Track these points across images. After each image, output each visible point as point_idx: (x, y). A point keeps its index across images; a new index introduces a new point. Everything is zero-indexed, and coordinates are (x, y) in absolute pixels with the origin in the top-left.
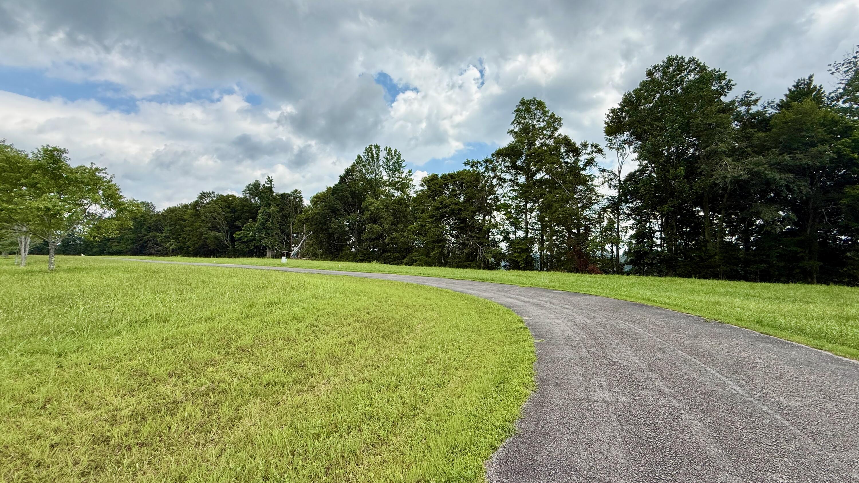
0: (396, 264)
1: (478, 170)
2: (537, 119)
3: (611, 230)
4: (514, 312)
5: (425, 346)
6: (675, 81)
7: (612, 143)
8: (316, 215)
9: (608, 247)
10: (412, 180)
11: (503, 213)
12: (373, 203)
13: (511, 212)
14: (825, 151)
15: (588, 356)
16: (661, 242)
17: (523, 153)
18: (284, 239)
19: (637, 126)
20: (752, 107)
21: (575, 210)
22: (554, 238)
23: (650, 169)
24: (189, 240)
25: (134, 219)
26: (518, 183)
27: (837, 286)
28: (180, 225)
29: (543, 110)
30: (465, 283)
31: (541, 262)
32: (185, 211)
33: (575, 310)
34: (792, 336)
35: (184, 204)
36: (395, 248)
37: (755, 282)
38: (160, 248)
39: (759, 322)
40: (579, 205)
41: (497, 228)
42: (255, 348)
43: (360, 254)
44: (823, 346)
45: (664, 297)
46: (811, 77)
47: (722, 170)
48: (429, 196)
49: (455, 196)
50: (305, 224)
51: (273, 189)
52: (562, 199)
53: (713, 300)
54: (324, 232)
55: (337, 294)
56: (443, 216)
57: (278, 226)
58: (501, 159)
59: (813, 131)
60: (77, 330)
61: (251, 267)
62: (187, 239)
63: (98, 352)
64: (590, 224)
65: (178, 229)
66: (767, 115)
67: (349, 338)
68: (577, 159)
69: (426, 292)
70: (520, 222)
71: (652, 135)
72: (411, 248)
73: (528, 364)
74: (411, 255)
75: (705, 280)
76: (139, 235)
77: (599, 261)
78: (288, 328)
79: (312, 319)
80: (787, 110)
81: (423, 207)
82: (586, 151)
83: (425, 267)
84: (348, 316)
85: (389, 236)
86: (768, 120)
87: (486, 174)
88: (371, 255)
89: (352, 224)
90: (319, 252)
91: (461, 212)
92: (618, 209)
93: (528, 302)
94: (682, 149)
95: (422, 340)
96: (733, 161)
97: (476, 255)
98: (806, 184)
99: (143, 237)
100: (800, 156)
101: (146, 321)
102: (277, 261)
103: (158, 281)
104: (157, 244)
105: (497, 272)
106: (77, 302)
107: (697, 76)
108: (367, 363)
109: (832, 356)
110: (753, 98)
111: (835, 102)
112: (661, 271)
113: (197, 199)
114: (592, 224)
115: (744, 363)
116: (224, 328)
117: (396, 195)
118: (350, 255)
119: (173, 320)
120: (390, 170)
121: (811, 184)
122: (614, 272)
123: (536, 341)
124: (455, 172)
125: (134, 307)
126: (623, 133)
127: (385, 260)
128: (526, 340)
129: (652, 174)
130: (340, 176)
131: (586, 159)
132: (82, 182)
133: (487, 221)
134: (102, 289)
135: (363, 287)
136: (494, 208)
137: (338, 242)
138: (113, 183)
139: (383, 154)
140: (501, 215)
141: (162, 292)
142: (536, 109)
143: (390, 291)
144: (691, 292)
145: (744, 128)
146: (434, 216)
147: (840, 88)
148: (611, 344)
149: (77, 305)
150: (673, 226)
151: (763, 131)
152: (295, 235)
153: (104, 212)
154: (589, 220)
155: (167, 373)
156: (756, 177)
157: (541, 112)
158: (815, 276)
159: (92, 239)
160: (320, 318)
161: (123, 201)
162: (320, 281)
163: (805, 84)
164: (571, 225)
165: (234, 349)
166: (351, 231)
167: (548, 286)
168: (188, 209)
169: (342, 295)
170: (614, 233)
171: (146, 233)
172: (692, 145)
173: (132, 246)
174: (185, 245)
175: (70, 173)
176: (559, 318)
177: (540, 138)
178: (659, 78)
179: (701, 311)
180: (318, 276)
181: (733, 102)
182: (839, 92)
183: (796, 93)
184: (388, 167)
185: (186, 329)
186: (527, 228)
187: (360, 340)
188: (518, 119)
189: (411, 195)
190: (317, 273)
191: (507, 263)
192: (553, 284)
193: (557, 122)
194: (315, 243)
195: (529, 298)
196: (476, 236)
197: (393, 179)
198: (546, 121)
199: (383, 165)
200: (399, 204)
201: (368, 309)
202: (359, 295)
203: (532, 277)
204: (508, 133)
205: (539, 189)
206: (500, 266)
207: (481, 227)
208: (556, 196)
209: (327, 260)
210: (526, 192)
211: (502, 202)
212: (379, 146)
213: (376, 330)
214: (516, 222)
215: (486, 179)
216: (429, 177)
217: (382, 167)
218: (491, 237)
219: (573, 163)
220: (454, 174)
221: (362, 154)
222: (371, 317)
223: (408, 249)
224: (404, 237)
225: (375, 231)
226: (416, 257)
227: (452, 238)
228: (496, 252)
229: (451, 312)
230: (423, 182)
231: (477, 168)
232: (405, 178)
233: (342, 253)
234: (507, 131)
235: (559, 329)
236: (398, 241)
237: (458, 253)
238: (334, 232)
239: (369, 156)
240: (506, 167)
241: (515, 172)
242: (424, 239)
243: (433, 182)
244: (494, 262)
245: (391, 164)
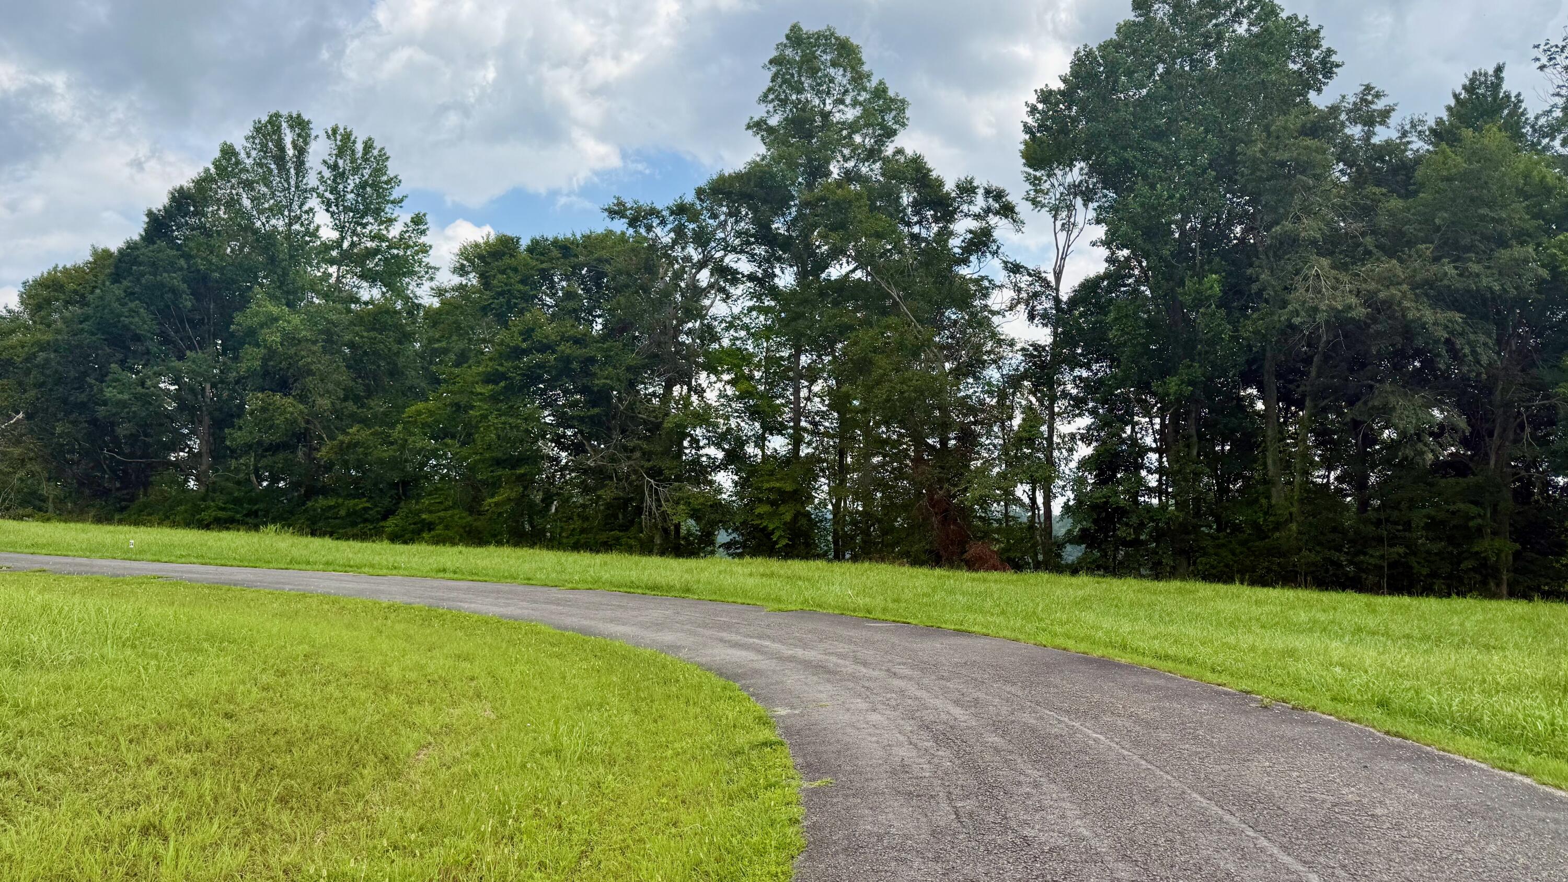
0: (355, 537)
1: (651, 235)
2: (836, 94)
3: (1030, 444)
4: (745, 694)
5: (437, 825)
6: (1202, 35)
7: (1042, 191)
8: (42, 349)
9: (1021, 491)
10: (425, 249)
11: (726, 377)
12: (276, 320)
13: (752, 377)
14: (1526, 261)
15: (954, 825)
16: (1160, 481)
17: (792, 198)
19: (1107, 148)
20: (1378, 129)
21: (935, 379)
22: (876, 460)
23: (1137, 272)
26: (775, 288)
27: (1549, 604)
29: (853, 68)
30: (598, 599)
31: (835, 533)
33: (925, 681)
34: (1453, 739)
36: (356, 481)
37: (1377, 593)
39: (1383, 704)
40: (948, 366)
41: (708, 424)
43: (220, 501)
44: (1516, 762)
45: (1166, 636)
46: (1499, 69)
47: (1307, 290)
48: (485, 310)
49: (574, 313)
52: (901, 346)
53: (1280, 645)
54: (74, 415)
55: (110, 650)
56: (532, 377)
58: (724, 209)
59: (1504, 207)
64: (975, 423)
66: (1409, 154)
67: (144, 813)
68: (946, 227)
69: (460, 634)
70: (778, 410)
71: (1145, 177)
72: (416, 479)
73: (778, 864)
74: (413, 505)
75: (1265, 590)
77: (998, 531)
80: (1451, 146)
81: (462, 345)
82: (972, 208)
84: (146, 727)
85: (332, 438)
86: (1412, 167)
87: (678, 252)
88: (260, 506)
89: (192, 390)
90: (48, 489)
91: (594, 369)
92: (1051, 384)
93: (792, 659)
94: (1217, 224)
95: (428, 805)
96: (1332, 268)
97: (639, 511)
98: (1488, 340)
100: (1475, 268)
105: (702, 563)
107: (1255, 29)
109: (1534, 788)
110: (1380, 105)
111: (1547, 140)
112: (1160, 563)
114: (982, 423)
115: (1346, 818)
117: (365, 297)
118: (180, 503)
120: (346, 210)
121: (1499, 342)
122: (1038, 566)
123: (806, 785)
124: (578, 236)
126: (1071, 166)
127: (314, 523)
128: (776, 784)
129: (1143, 288)
130: (150, 214)
131: (971, 232)
133: (677, 403)
135: (218, 618)
136: (701, 360)
137: (132, 455)
139: (320, 151)
140: (719, 385)
142: (834, 64)
143: (324, 633)
144: (1231, 624)
145: (1358, 181)
146: (503, 376)
147: (1555, 106)
148: (1020, 783)
150: (1191, 436)
151: (1400, 196)
154: (972, 410)
156: (1382, 317)
157: (849, 75)
158: (1505, 577)
160: (27, 741)
162: (40, 598)
163: (1487, 87)
164: (923, 423)
166: (185, 416)
167: (852, 606)
169: (128, 652)
170: (1038, 451)
172: (1241, 217)
176: (880, 706)
177: (844, 156)
178: (1166, 19)
179: (1253, 676)
180: (36, 580)
181: (1334, 110)
182: (1554, 115)
183: (1470, 106)
184: (340, 197)
186: (797, 428)
187: (188, 818)
188: (780, 86)
189: (420, 301)
190: (37, 567)
191: (735, 535)
192: (867, 599)
193: (894, 113)
194: (32, 454)
195: (796, 646)
196: (641, 449)
197: (355, 239)
198: (861, 104)
199: (321, 188)
200: (374, 329)
201: (231, 699)
202: (200, 651)
203: (809, 580)
204: (749, 127)
205: (835, 311)
206: (712, 543)
207: (656, 417)
208: (883, 334)
209: (83, 521)
210: (799, 318)
211: (726, 343)
212: (309, 122)
213: (257, 775)
214: (767, 409)
215: (676, 266)
216: (486, 243)
217: (315, 195)
218: (687, 451)
219: (934, 241)
220: (573, 243)
221: (239, 141)
222: (242, 731)
223: (405, 484)
224: (392, 444)
225: (282, 418)
226: (431, 512)
227: (562, 450)
228: (702, 500)
229: (540, 701)
230: (467, 259)
231: (649, 228)
232: (401, 239)
233: (145, 494)
234: (747, 121)
235: (878, 742)
236: (366, 455)
237: (581, 501)
238: (114, 415)
239: (265, 152)
240: (739, 234)
241: (767, 252)
242: (465, 451)
243: (500, 263)
244: (693, 530)
245: (349, 188)
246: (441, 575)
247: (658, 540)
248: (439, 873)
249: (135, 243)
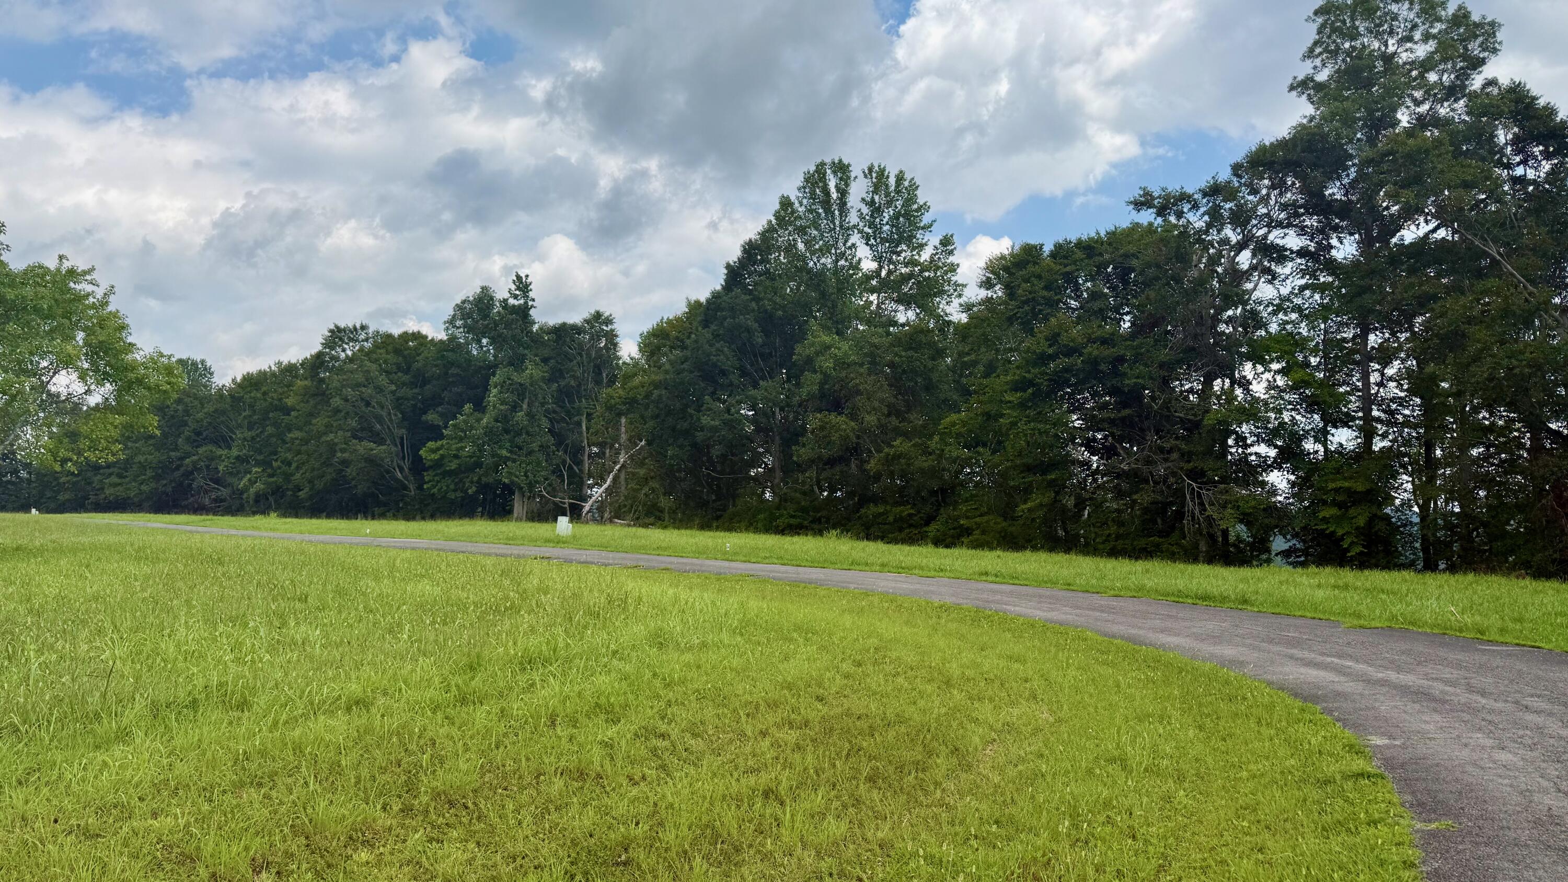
1: (1182, 222)
2: (1401, 33)
4: (1329, 718)
5: (1011, 820)
8: (656, 387)
10: (953, 269)
11: (1275, 366)
12: (829, 347)
13: (1307, 364)
17: (1351, 157)
18: (564, 462)
22: (1474, 452)
24: (298, 468)
25: (160, 409)
26: (1332, 261)
28: (276, 424)
30: (1143, 607)
31: (1424, 539)
32: (289, 385)
35: (285, 362)
36: (902, 489)
38: (224, 492)
41: (1257, 419)
42: (487, 799)
43: (791, 510)
48: (1011, 320)
49: (1101, 314)
50: (626, 414)
51: (532, 312)
52: (1506, 313)
54: (681, 441)
55: (725, 637)
56: (1058, 381)
57: (545, 423)
58: (1266, 182)
60: (25, 722)
61: (470, 547)
62: (294, 465)
63: (75, 787)
65: (271, 436)
67: (764, 779)
69: (1009, 635)
70: (1342, 399)
72: (953, 488)
74: (952, 511)
76: (173, 454)
78: (581, 739)
79: (649, 712)
81: (990, 356)
83: (999, 552)
84: (758, 705)
85: (879, 451)
87: (1213, 236)
88: (824, 513)
89: (765, 414)
90: (666, 502)
91: (1124, 368)
93: (1384, 683)
95: (1000, 799)
97: (1180, 515)
99: (182, 459)
101: (194, 705)
102: (542, 529)
103: (221, 586)
104: (217, 481)
105: (1257, 572)
106: (24, 642)
108: (824, 866)
113: (320, 348)
116: (398, 734)
117: (901, 318)
118: (760, 511)
119: (262, 703)
120: (883, 241)
123: (1419, 826)
124: (1103, 234)
125: (163, 660)
127: (868, 528)
128: (1381, 820)
130: (728, 266)
132: (37, 310)
133: (1219, 398)
134: (83, 608)
135: (801, 612)
136: (1244, 350)
137: (723, 472)
138: (111, 308)
139: (859, 190)
140: (1268, 376)
141: (233, 619)
143: (889, 628)
146: (1031, 383)
149: (23, 650)
152: (595, 449)
153: (88, 392)
155: (248, 860)
157: (1417, 7)
159: (57, 468)
160: (675, 709)
161: (135, 360)
162: (671, 592)
164: (1542, 404)
165: (425, 799)
166: (761, 436)
167: (1456, 625)
168: (296, 377)
169: (739, 639)
171: (188, 448)
173: (153, 485)
174: (289, 481)
175: (9, 286)
176: (1509, 744)
177: (1415, 100)
180: (666, 575)
184: (877, 230)
185: (297, 732)
186: (1368, 418)
187: (797, 787)
188: (1329, 37)
189: (951, 318)
190: (663, 566)
191: (1294, 542)
192: (1478, 618)
193: (1481, 39)
194: (652, 474)
195: (1387, 669)
196: (1179, 449)
197: (891, 267)
198: (1434, 37)
199: (861, 224)
200: (911, 349)
201: (820, 685)
202: (791, 640)
203: (1394, 593)
204: (1292, 88)
205: (1413, 279)
206: (1268, 551)
207: (1195, 415)
208: (1478, 300)
209: (691, 528)
210: (1364, 293)
211: (1274, 328)
212: (849, 165)
213: (848, 754)
214: (1328, 399)
215: (1211, 251)
216: (1012, 255)
217: (856, 231)
218: (1233, 450)
219: (1547, 181)
220: (1097, 241)
221: (793, 195)
222: (832, 713)
223: (943, 491)
224: (930, 454)
225: (837, 435)
226: (967, 518)
227: (1093, 454)
228: (1253, 503)
229: (1097, 707)
230: (992, 272)
231: (1180, 215)
232: (931, 262)
233: (734, 505)
234: (1290, 81)
235: (1511, 786)
236: (909, 465)
237: (1115, 506)
238: (709, 439)
239: (814, 199)
240: (1284, 207)
241: (1319, 222)
242: (997, 458)
243: (1023, 272)
244: (1244, 536)
245: (885, 220)
246: (984, 578)
247: (1203, 547)
248: (1019, 868)
249: (718, 292)
